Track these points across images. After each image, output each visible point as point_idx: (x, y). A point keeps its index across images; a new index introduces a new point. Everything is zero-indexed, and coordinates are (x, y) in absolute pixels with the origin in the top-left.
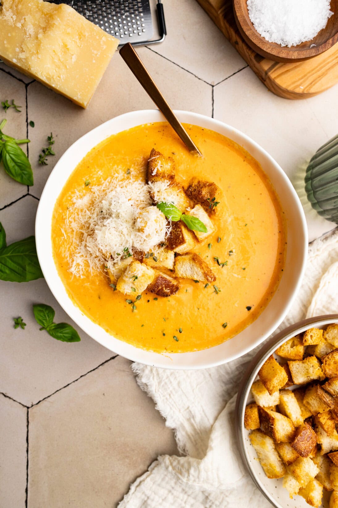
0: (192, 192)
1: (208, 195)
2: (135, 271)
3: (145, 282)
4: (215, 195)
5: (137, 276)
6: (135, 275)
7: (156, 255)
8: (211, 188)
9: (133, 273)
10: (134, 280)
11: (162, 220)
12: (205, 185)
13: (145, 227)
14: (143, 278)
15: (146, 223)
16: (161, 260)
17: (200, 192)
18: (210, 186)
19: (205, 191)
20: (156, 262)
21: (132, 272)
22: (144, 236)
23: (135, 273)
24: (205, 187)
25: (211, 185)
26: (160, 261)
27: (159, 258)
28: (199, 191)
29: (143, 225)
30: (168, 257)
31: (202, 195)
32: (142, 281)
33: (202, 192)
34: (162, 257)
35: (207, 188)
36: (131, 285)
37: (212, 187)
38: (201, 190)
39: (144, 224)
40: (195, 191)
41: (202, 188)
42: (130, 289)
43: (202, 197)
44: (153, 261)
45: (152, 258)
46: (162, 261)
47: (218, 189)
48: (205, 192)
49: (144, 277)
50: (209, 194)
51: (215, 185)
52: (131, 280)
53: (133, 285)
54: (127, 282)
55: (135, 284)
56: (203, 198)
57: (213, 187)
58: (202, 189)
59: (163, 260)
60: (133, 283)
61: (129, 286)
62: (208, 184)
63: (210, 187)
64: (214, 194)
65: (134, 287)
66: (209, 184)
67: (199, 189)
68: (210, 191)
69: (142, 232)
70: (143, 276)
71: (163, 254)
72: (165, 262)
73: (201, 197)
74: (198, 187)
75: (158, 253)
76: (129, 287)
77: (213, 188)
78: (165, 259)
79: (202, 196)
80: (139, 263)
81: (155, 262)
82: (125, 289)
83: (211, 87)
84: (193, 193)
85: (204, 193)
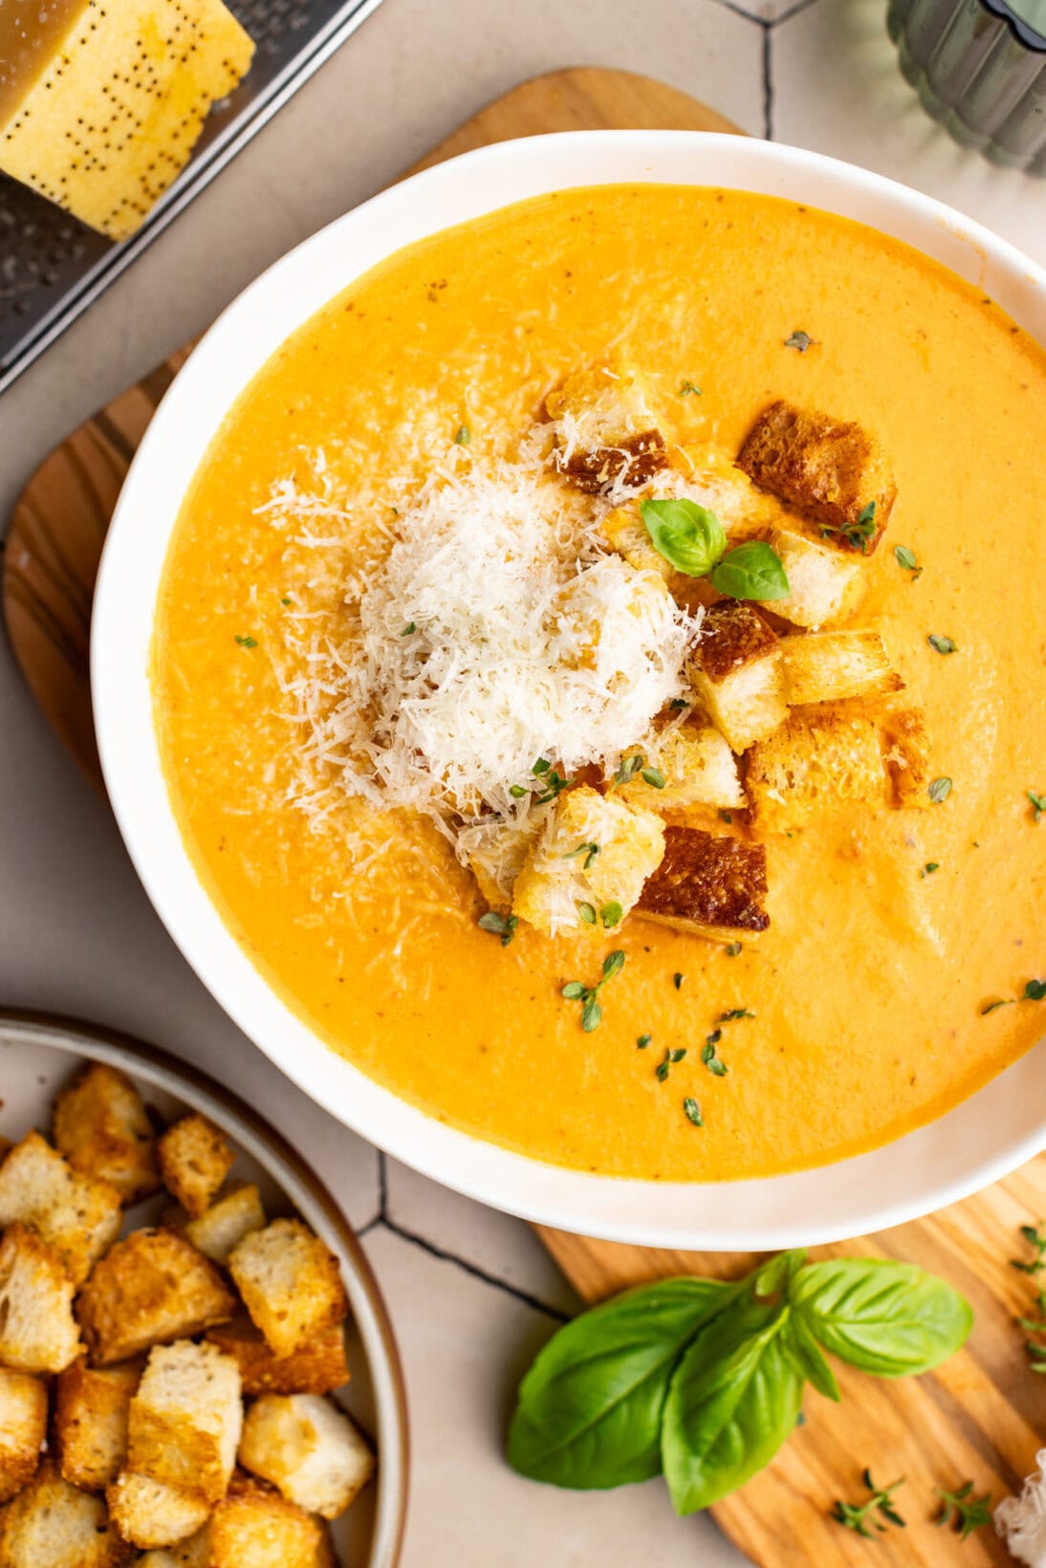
0: (761, 463)
1: (829, 475)
2: (583, 820)
3: (631, 868)
4: (860, 476)
5: (597, 843)
6: (589, 839)
7: (654, 760)
8: (844, 447)
9: (577, 834)
10: (586, 865)
11: (657, 600)
12: (816, 435)
13: (596, 643)
14: (620, 850)
15: (598, 627)
16: (680, 774)
17: (798, 467)
18: (838, 437)
19: (818, 460)
20: (661, 788)
21: (572, 829)
22: (599, 680)
23: (585, 829)
24: (819, 441)
25: (842, 432)
26: (679, 784)
27: (671, 772)
28: (792, 464)
29: (588, 639)
30: (704, 756)
31: (803, 476)
32: (617, 865)
33: (803, 466)
34: (680, 763)
35: (826, 446)
36: (574, 890)
37: (847, 443)
38: (802, 459)
39: (591, 632)
40: (775, 459)
41: (803, 446)
42: (573, 909)
43: (806, 488)
44: (647, 787)
45: (641, 778)
46: (684, 783)
47: (874, 451)
48: (818, 465)
49: (623, 846)
50: (834, 473)
51: (859, 432)
52: (574, 864)
53: (581, 889)
54: (560, 878)
55: (591, 881)
56: (809, 490)
57: (853, 442)
58: (806, 452)
59: (686, 774)
60: (582, 881)
61: (566, 894)
62: (828, 430)
63: (841, 441)
64: (856, 474)
65: (587, 898)
66: (836, 430)
67: (793, 454)
68: (841, 461)
69: (588, 670)
70: (619, 841)
71: (681, 749)
72: (697, 780)
73: (802, 488)
74: (785, 441)
75: (662, 751)
76: (565, 904)
77: (853, 448)
78: (694, 771)
79: (806, 484)
80: (591, 795)
81: (655, 790)
82: (549, 913)
83: (756, 31)
84: (763, 468)
85: (811, 467)
